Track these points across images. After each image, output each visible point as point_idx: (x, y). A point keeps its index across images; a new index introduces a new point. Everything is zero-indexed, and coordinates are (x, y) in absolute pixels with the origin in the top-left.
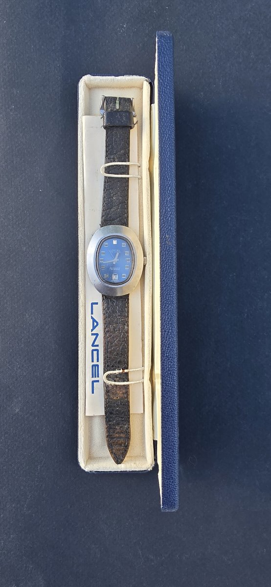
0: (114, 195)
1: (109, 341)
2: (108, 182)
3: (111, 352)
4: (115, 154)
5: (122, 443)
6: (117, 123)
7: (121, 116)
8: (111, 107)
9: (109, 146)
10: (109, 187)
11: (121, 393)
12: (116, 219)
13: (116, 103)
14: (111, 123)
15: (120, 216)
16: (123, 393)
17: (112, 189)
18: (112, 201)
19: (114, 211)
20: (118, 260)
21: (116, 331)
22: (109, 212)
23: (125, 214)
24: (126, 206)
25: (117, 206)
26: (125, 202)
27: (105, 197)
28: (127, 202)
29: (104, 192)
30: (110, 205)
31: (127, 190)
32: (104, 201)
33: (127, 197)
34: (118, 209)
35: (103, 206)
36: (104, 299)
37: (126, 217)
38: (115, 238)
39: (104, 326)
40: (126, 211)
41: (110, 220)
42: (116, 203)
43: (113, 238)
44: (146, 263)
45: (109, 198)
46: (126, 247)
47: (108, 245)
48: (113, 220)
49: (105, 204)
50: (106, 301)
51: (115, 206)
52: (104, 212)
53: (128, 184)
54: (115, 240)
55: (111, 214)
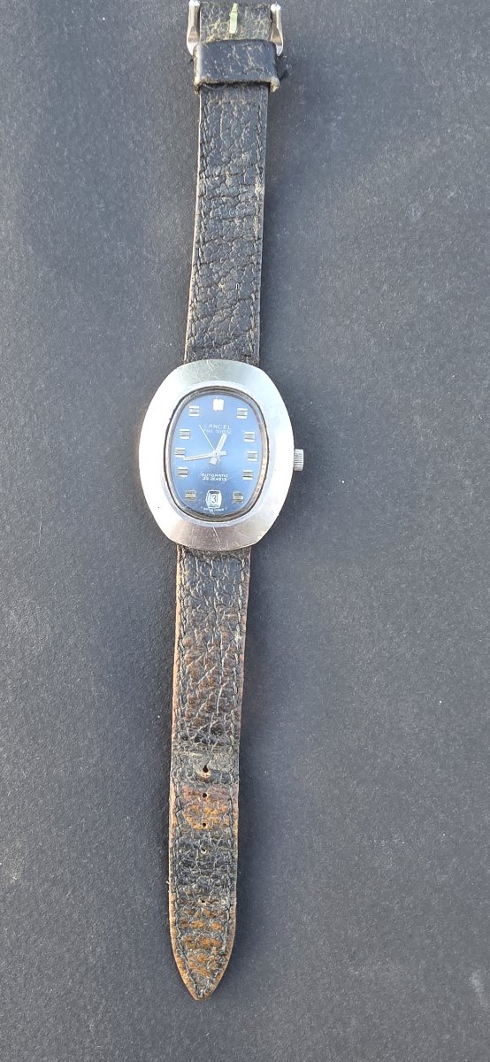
0: (220, 278)
1: (189, 673)
2: (204, 243)
3: (193, 702)
4: (226, 163)
5: (212, 946)
6: (230, 74)
7: (242, 53)
8: (215, 31)
9: (209, 142)
10: (209, 255)
11: (215, 812)
12: (227, 343)
13: (228, 18)
14: (214, 72)
15: (236, 336)
16: (221, 814)
17: (216, 261)
18: (214, 295)
19: (219, 322)
20: (224, 453)
21: (210, 646)
22: (207, 323)
23: (249, 330)
24: (252, 308)
25: (229, 309)
26: (251, 298)
27: (196, 283)
28: (256, 299)
29: (193, 270)
30: (211, 304)
31: (257, 263)
32: (195, 296)
33: (257, 284)
34: (231, 315)
35: (192, 309)
36: (181, 556)
37: (252, 337)
38: (218, 394)
39: (180, 631)
40: (252, 321)
41: (210, 347)
42: (225, 301)
43: (213, 394)
44: (300, 466)
45: (207, 287)
46: (245, 417)
47: (198, 411)
48: (218, 345)
49: (197, 301)
50: (187, 562)
51: (222, 308)
52: (193, 326)
53: (258, 248)
54: (219, 399)
55: (211, 330)
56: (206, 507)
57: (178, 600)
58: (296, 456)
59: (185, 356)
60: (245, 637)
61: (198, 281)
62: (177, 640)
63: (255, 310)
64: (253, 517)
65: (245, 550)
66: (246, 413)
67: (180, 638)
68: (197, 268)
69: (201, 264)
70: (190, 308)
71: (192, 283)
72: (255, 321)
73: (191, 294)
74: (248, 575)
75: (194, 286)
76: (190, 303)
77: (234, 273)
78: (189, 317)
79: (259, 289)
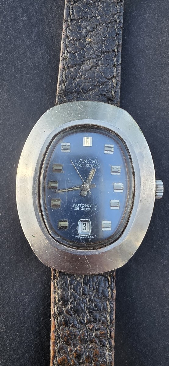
0: (88, 32)
2: (74, 2)
10: (78, 13)
12: (92, 89)
17: (84, 17)
18: (83, 46)
19: (86, 71)
20: (93, 185)
22: (76, 71)
23: (112, 78)
24: (115, 59)
25: (95, 60)
26: (114, 51)
27: (67, 37)
28: (118, 52)
29: (64, 26)
30: (80, 55)
31: (120, 22)
32: (66, 47)
33: (119, 39)
34: (96, 65)
35: (63, 59)
36: (55, 276)
37: (115, 85)
38: (87, 131)
39: (54, 349)
40: (115, 70)
41: (78, 92)
42: (92, 52)
43: (83, 131)
44: (161, 195)
45: (77, 40)
46: (112, 153)
47: (69, 147)
48: (85, 91)
49: (68, 52)
50: (60, 281)
51: (89, 59)
52: (64, 73)
53: (120, 9)
54: (88, 136)
55: (80, 78)
56: (78, 235)
57: (52, 319)
58: (157, 186)
59: (57, 99)
60: (113, 352)
61: (68, 35)
62: (51, 358)
63: (117, 61)
64: (121, 245)
65: (110, 273)
66: (112, 149)
67: (55, 356)
68: (68, 23)
69: (71, 20)
70: (61, 59)
71: (63, 37)
72: (117, 71)
73: (62, 45)
74: (115, 291)
75: (65, 39)
76: (61, 54)
77: (100, 29)
78: (61, 66)
79: (120, 44)
